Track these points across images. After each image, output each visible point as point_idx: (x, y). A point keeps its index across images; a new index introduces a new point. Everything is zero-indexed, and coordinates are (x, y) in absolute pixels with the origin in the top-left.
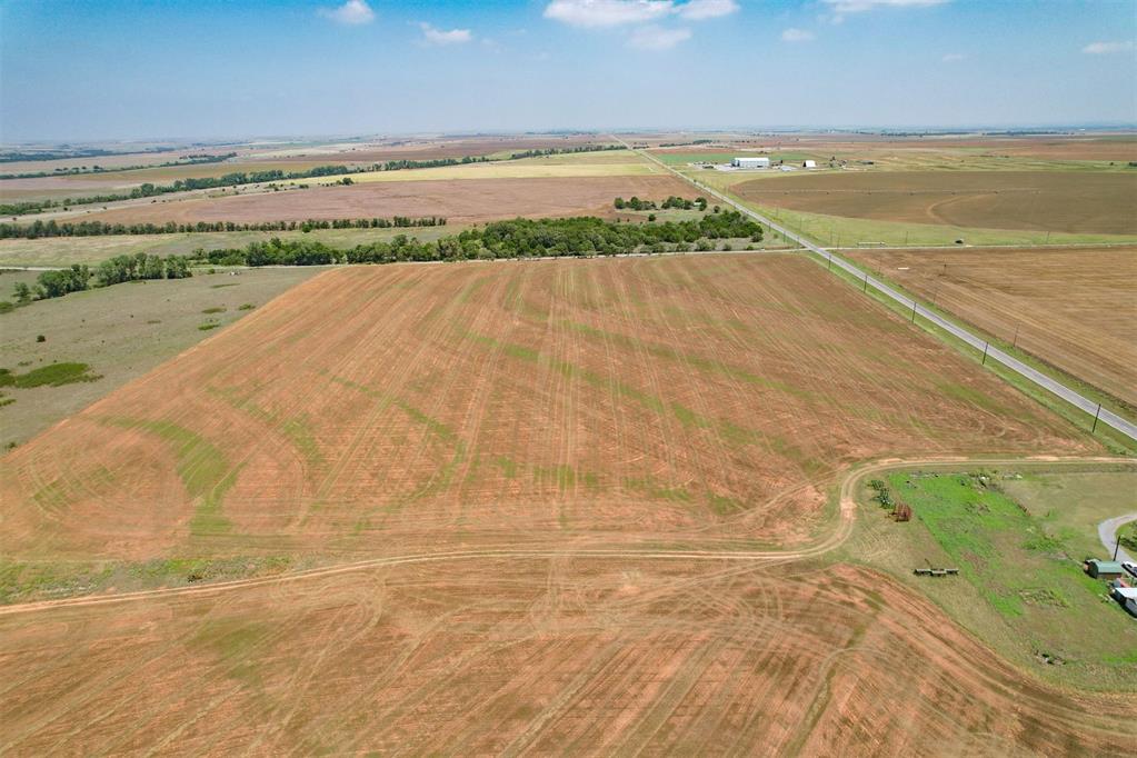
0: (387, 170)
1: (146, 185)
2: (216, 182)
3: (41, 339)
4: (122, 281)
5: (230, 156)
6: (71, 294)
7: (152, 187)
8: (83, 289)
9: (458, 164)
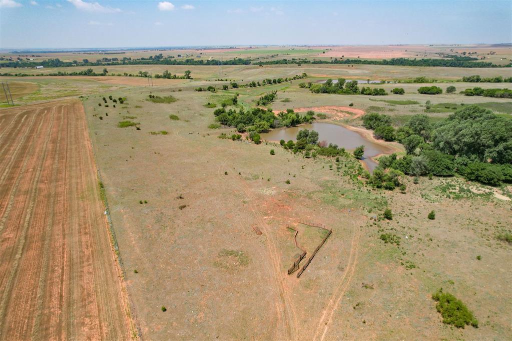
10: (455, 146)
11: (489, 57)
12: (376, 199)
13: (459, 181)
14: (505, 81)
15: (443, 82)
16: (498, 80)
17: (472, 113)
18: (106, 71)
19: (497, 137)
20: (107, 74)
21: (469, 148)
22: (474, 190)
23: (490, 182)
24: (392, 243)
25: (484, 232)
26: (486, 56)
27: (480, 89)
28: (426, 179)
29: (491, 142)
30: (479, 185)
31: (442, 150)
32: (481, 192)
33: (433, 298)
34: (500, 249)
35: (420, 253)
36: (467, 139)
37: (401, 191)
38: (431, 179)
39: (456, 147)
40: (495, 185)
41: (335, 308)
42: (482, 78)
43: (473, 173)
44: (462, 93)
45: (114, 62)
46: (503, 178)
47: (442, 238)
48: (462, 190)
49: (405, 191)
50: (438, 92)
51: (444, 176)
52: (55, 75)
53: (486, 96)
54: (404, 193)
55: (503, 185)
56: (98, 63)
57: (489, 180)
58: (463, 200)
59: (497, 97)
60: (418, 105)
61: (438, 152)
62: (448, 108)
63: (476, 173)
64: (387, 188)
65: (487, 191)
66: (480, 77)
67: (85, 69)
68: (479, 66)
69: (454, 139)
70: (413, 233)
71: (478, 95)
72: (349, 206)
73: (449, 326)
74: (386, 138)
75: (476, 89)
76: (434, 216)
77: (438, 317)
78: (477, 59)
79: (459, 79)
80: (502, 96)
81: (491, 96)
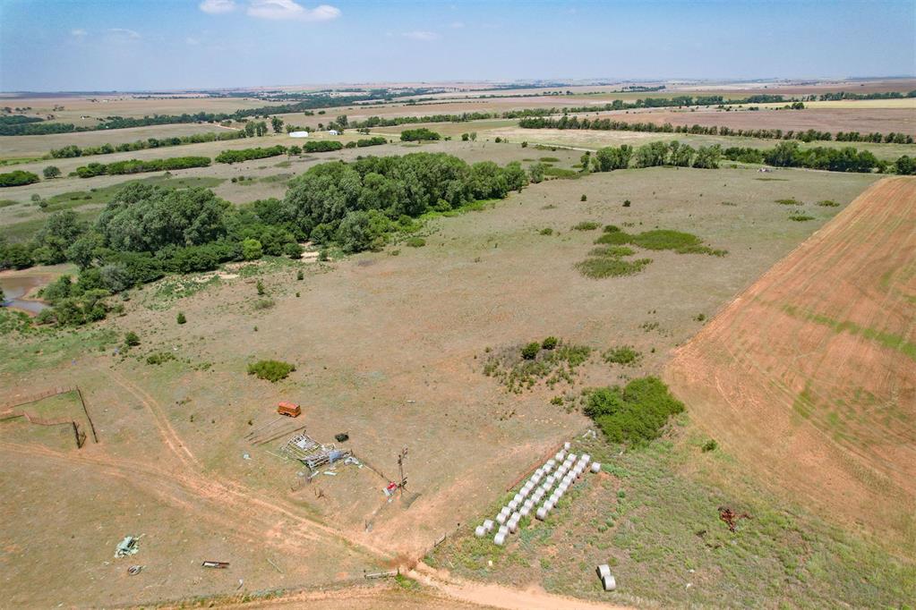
0: (821, 100)
1: (617, 101)
2: (667, 102)
3: (627, 204)
4: (654, 165)
5: (660, 88)
6: (617, 171)
7: (621, 102)
8: (625, 167)
9: (902, 97)
10: (144, 239)
11: (58, 114)
12: (94, 335)
13: (174, 279)
14: (119, 150)
15: (18, 163)
16: (108, 151)
17: (138, 194)
19: (188, 212)
21: (164, 235)
22: (198, 280)
23: (209, 267)
24: (166, 361)
25: (242, 310)
26: (53, 113)
27: (97, 165)
28: (135, 290)
29: (184, 221)
30: (199, 274)
31: (131, 248)
32: (206, 280)
33: (249, 374)
34: (265, 316)
35: (203, 353)
36: (157, 225)
37: (119, 314)
38: (141, 289)
39: (147, 239)
40: (214, 268)
41: (174, 432)
42: (83, 149)
43: (186, 263)
44: (72, 175)
46: (218, 257)
47: (211, 332)
48: (187, 286)
49: (125, 312)
50: (32, 180)
51: (155, 280)
53: (113, 174)
54: (125, 315)
55: (221, 265)
57: (206, 265)
58: (197, 294)
59: (129, 173)
60: (19, 205)
61: (128, 253)
62: (77, 199)
63: (189, 261)
64: (95, 320)
65: (212, 276)
66: (79, 148)
68: (54, 130)
69: (140, 229)
70: (178, 343)
71: (100, 174)
72: (64, 358)
73: (278, 382)
74: (16, 265)
75: (93, 166)
76: (184, 318)
77: (265, 383)
78: (41, 120)
79: (44, 154)
80: (135, 171)
81: (120, 174)
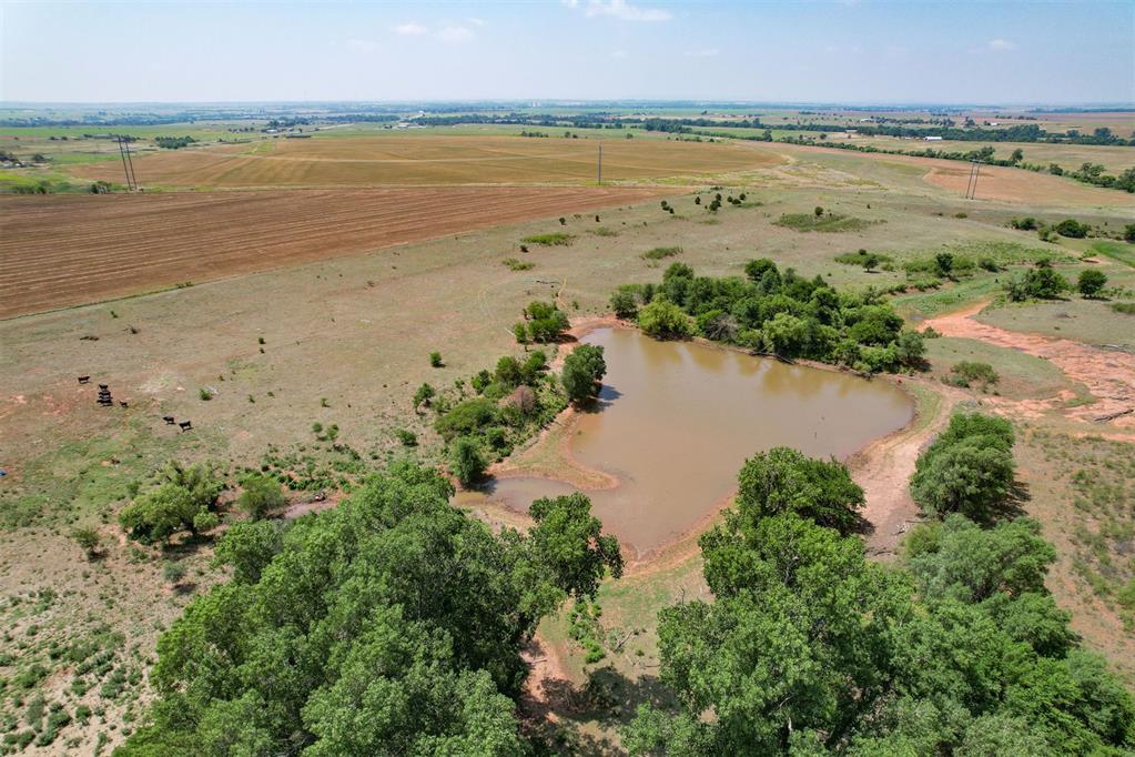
18: (1018, 155)
20: (1019, 163)
45: (1032, 134)
52: (921, 155)
56: (1002, 136)
67: (978, 146)
